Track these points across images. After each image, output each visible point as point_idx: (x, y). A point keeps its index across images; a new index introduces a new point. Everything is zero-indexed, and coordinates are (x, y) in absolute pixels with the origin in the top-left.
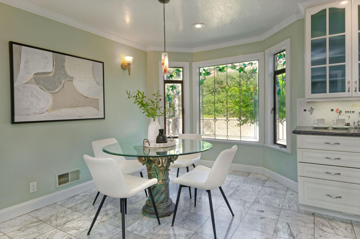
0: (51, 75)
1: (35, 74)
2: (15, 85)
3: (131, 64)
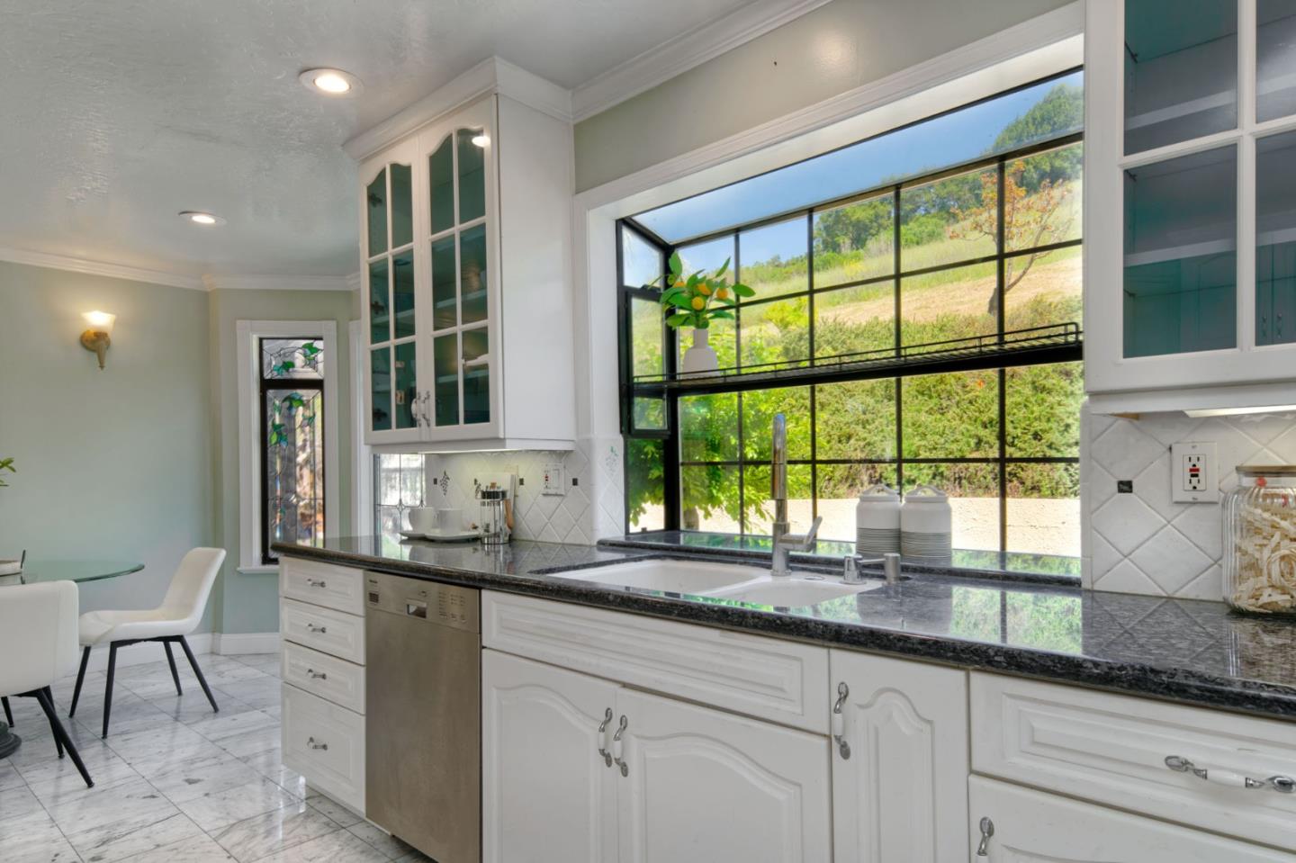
3: (109, 335)
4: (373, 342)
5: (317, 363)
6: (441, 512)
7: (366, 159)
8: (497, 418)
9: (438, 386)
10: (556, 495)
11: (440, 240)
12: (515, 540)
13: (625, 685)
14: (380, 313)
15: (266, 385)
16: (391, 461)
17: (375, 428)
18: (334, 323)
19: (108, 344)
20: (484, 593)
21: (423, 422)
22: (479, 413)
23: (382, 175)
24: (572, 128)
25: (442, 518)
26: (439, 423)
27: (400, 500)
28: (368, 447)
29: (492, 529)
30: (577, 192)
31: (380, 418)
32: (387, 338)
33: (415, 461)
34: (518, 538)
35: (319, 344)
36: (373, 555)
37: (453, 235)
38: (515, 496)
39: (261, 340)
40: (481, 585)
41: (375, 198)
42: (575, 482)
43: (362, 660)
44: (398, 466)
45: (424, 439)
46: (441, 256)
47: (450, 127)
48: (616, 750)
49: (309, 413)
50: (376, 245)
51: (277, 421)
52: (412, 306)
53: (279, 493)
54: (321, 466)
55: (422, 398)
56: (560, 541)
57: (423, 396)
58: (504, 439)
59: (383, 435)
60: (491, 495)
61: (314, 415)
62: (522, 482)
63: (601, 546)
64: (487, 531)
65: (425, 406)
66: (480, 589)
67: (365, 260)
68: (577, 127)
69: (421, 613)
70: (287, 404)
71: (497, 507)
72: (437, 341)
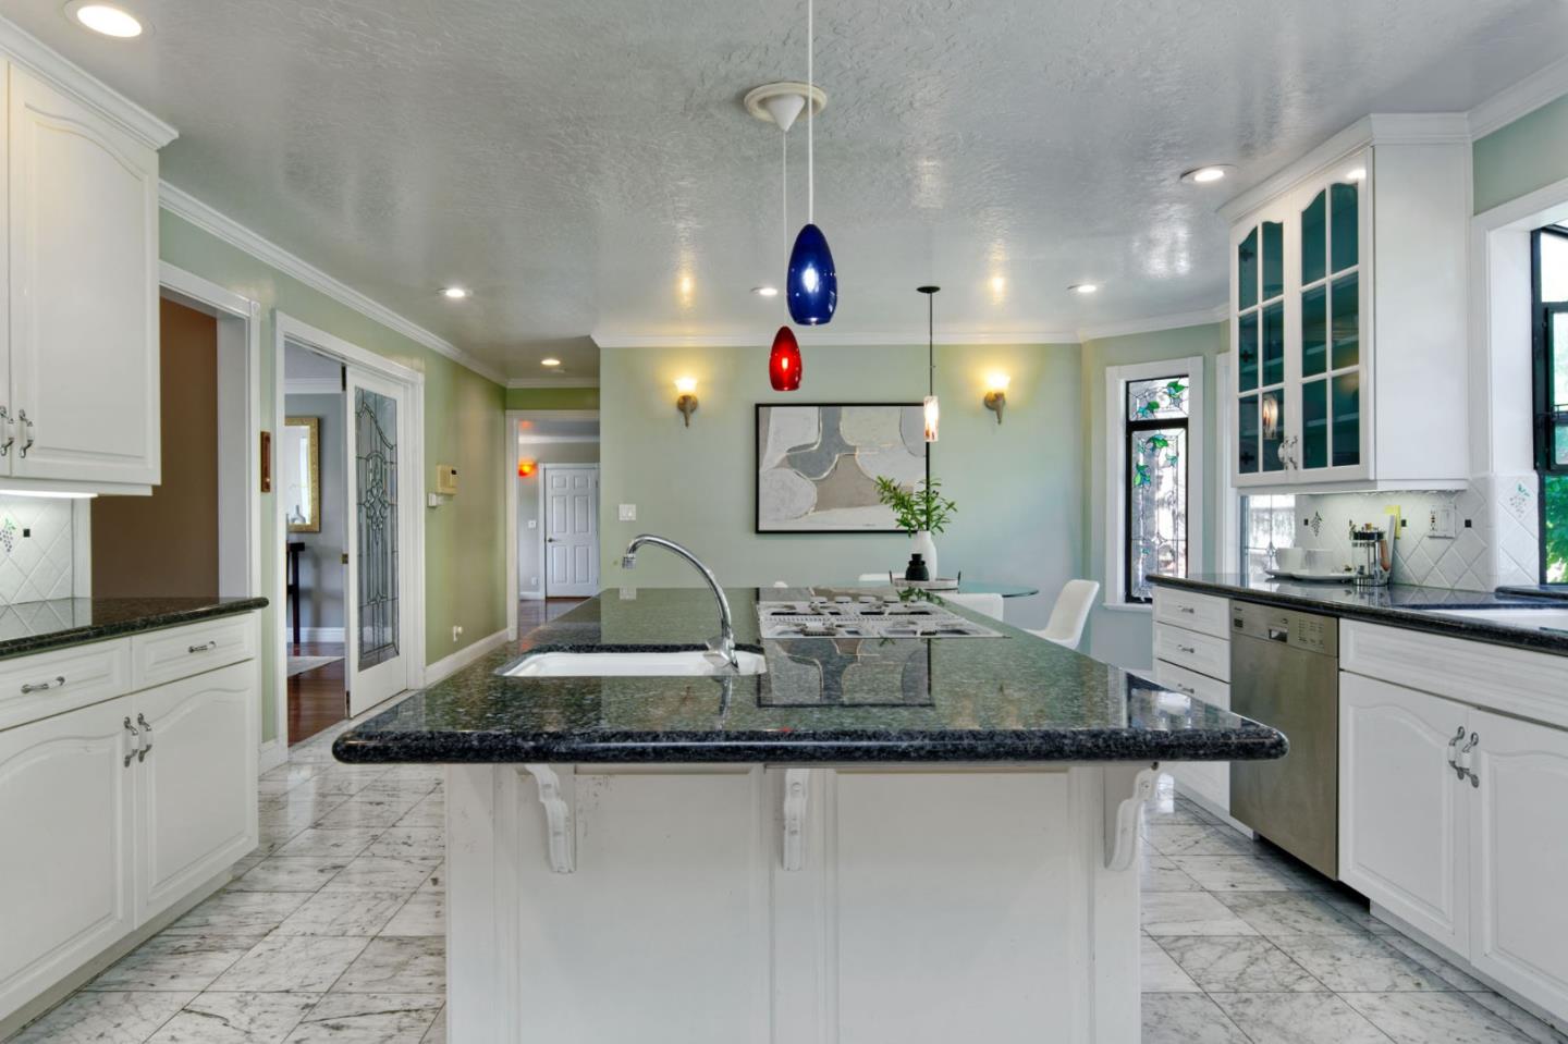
0: (816, 447)
1: (790, 450)
2: (761, 471)
3: (1006, 396)
4: (1241, 390)
5: (1182, 401)
6: (1309, 552)
7: (1239, 220)
8: (1367, 462)
9: (1306, 430)
10: (1445, 537)
11: (1311, 291)
12: (1395, 584)
13: (1480, 708)
14: (1250, 360)
15: (1132, 427)
16: (1258, 502)
17: (1242, 471)
18: (1200, 359)
19: (1004, 402)
20: (1342, 621)
21: (1290, 466)
22: (1349, 454)
23: (1254, 233)
24: (1471, 146)
25: (1310, 558)
26: (1307, 465)
27: (1271, 543)
28: (1234, 490)
29: (1366, 571)
30: (1475, 214)
31: (1247, 461)
32: (1256, 387)
33: (1287, 501)
34: (1399, 581)
35: (1183, 382)
36: (1238, 585)
37: (1325, 285)
38: (1396, 538)
39: (1128, 383)
40: (1339, 613)
41: (1246, 252)
42: (1468, 524)
43: (1227, 679)
44: (1269, 506)
45: (1291, 481)
46: (1312, 305)
47: (1324, 183)
48: (1466, 761)
49: (1172, 453)
50: (1247, 298)
51: (1141, 463)
52: (1281, 354)
53: (1142, 534)
54: (1184, 507)
55: (1290, 442)
56: (1449, 586)
57: (1291, 440)
58: (1376, 480)
59: (1250, 478)
60: (1365, 536)
61: (1178, 454)
62: (1404, 523)
63: (1501, 594)
64: (1361, 572)
65: (1293, 449)
66: (1338, 617)
67: (1235, 314)
68: (1476, 145)
69: (1282, 638)
70: (1151, 444)
71: (1372, 549)
72: (1306, 387)
